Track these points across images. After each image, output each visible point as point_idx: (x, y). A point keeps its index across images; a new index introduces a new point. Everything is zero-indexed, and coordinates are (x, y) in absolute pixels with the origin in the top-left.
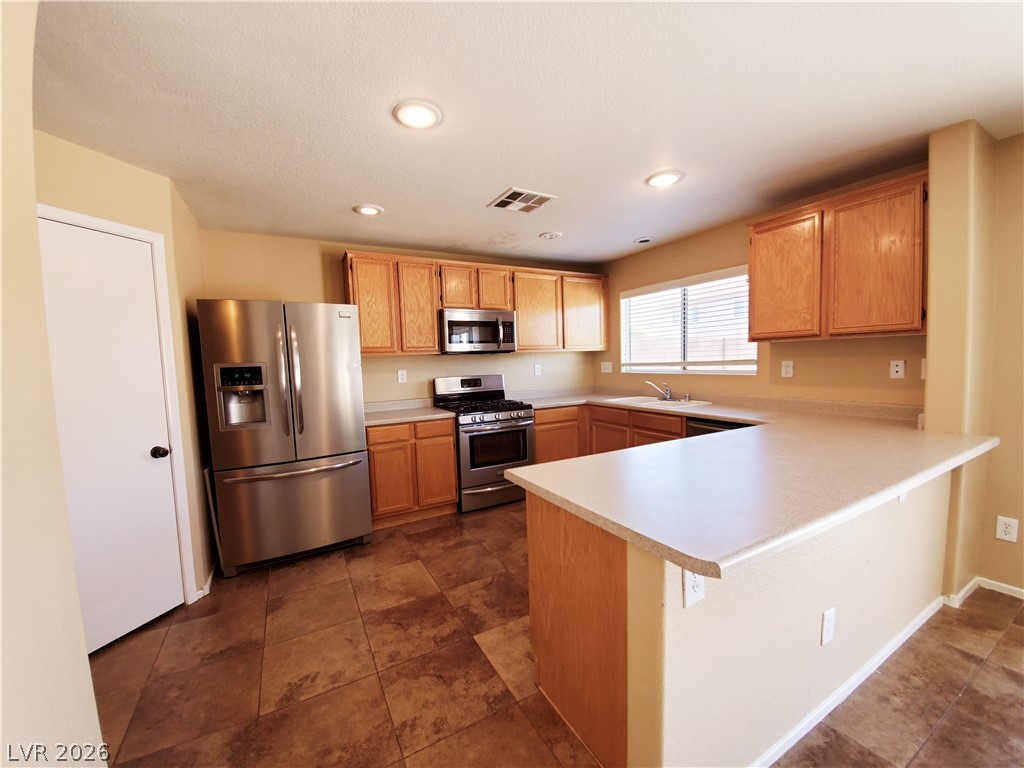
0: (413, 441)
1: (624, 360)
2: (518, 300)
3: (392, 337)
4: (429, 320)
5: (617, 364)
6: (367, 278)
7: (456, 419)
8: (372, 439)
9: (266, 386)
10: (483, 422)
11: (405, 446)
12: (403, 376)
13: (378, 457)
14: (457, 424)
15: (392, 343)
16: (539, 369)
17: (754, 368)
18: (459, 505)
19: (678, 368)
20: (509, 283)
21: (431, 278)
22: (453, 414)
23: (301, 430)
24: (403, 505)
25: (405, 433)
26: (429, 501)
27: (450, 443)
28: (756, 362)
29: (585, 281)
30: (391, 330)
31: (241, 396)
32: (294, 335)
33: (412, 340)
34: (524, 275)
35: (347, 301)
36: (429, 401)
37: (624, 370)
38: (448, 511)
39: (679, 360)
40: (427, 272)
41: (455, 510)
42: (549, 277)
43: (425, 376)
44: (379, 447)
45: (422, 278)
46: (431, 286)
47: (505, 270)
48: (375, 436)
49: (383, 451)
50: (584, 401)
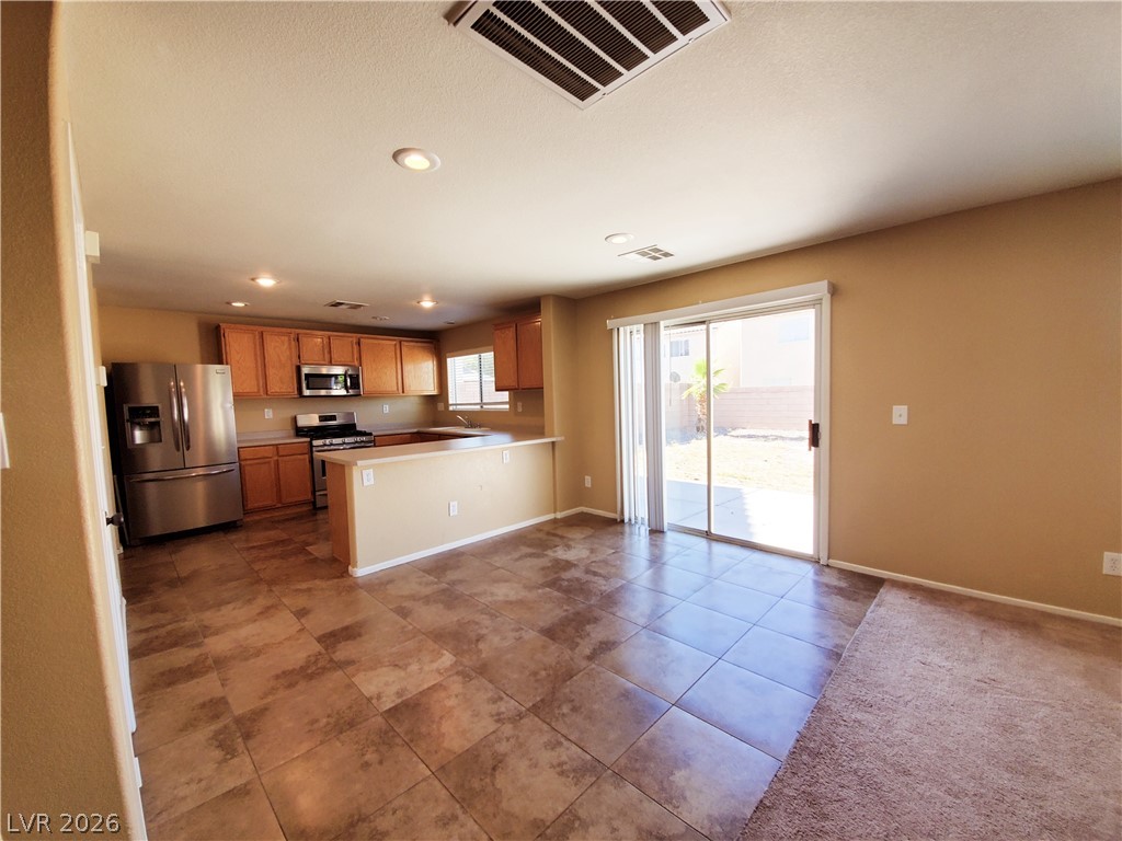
0: (276, 458)
1: (450, 402)
2: (363, 358)
3: (258, 385)
4: (290, 373)
5: (447, 404)
6: (238, 344)
7: (311, 443)
8: (242, 457)
9: (163, 419)
10: (332, 444)
11: (269, 462)
12: (269, 413)
13: (247, 468)
14: (312, 446)
15: (259, 390)
16: (386, 408)
17: (507, 407)
18: (314, 503)
19: (478, 407)
20: (355, 347)
21: (290, 344)
22: (308, 439)
23: (188, 448)
24: (268, 503)
25: (269, 452)
26: (289, 500)
27: (304, 459)
28: (510, 403)
29: (419, 344)
30: (258, 380)
31: (142, 426)
32: (182, 384)
33: (274, 387)
34: (367, 341)
35: (220, 362)
36: (292, 432)
37: (451, 408)
38: (305, 508)
39: (479, 401)
40: (286, 338)
41: (311, 508)
42: (389, 344)
43: (288, 413)
44: (248, 462)
45: (283, 342)
46: (290, 349)
47: (354, 337)
48: (245, 454)
49: (251, 465)
50: (415, 430)
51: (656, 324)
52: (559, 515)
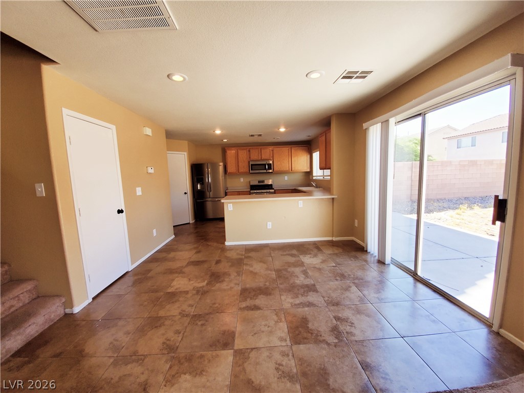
1: (314, 175)
2: (274, 156)
4: (246, 164)
6: (230, 154)
7: (250, 191)
9: (204, 181)
12: (242, 180)
15: (236, 171)
16: (286, 178)
17: (329, 177)
19: (322, 177)
20: (271, 152)
21: (247, 153)
23: (211, 191)
28: (330, 176)
29: (301, 148)
30: (236, 167)
32: (209, 170)
33: (241, 170)
36: (249, 187)
37: (314, 178)
39: (322, 175)
40: (245, 151)
43: (247, 179)
46: (247, 155)
47: (271, 148)
50: (294, 188)
51: (387, 121)
52: (335, 239)
